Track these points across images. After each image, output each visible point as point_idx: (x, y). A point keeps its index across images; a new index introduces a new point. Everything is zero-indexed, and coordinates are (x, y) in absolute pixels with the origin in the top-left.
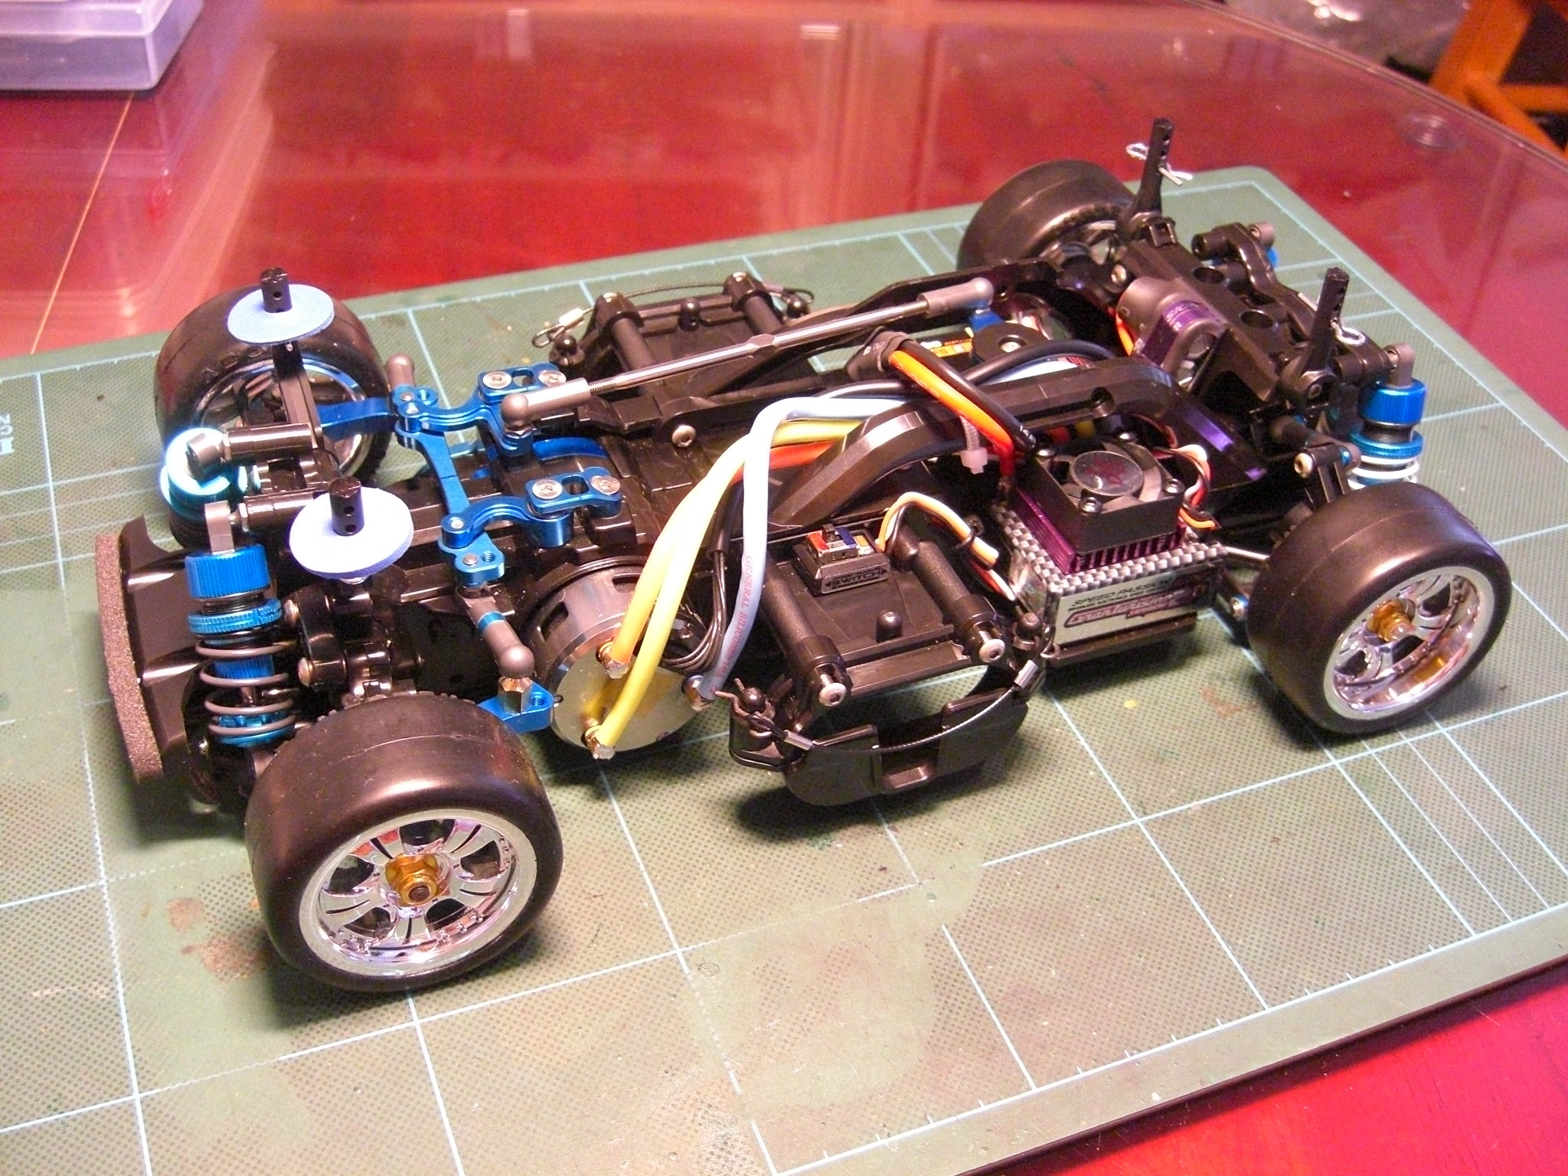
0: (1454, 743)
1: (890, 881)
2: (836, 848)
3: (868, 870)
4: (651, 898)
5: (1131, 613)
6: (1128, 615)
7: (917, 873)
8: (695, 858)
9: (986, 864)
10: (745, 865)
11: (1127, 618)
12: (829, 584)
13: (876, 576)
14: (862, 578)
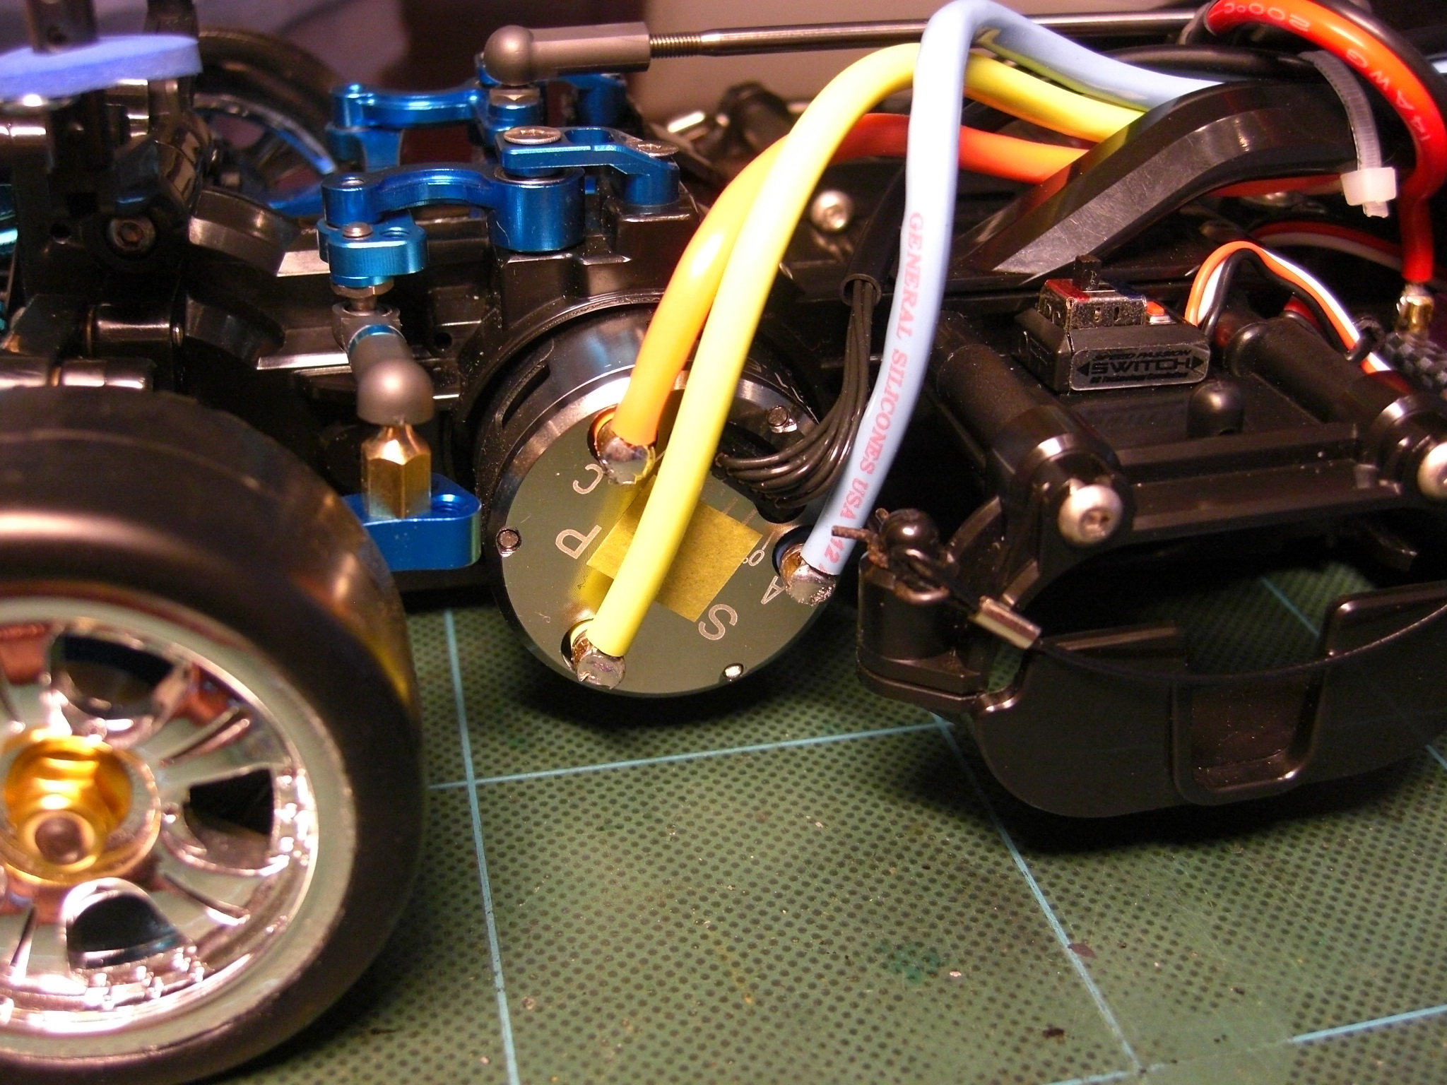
1: (1071, 1060)
2: (949, 980)
3: (1019, 1031)
4: (499, 1050)
7: (1135, 1048)
8: (623, 973)
9: (1300, 1039)
10: (733, 998)
12: (1084, 370)
13: (1181, 369)
14: (1152, 368)
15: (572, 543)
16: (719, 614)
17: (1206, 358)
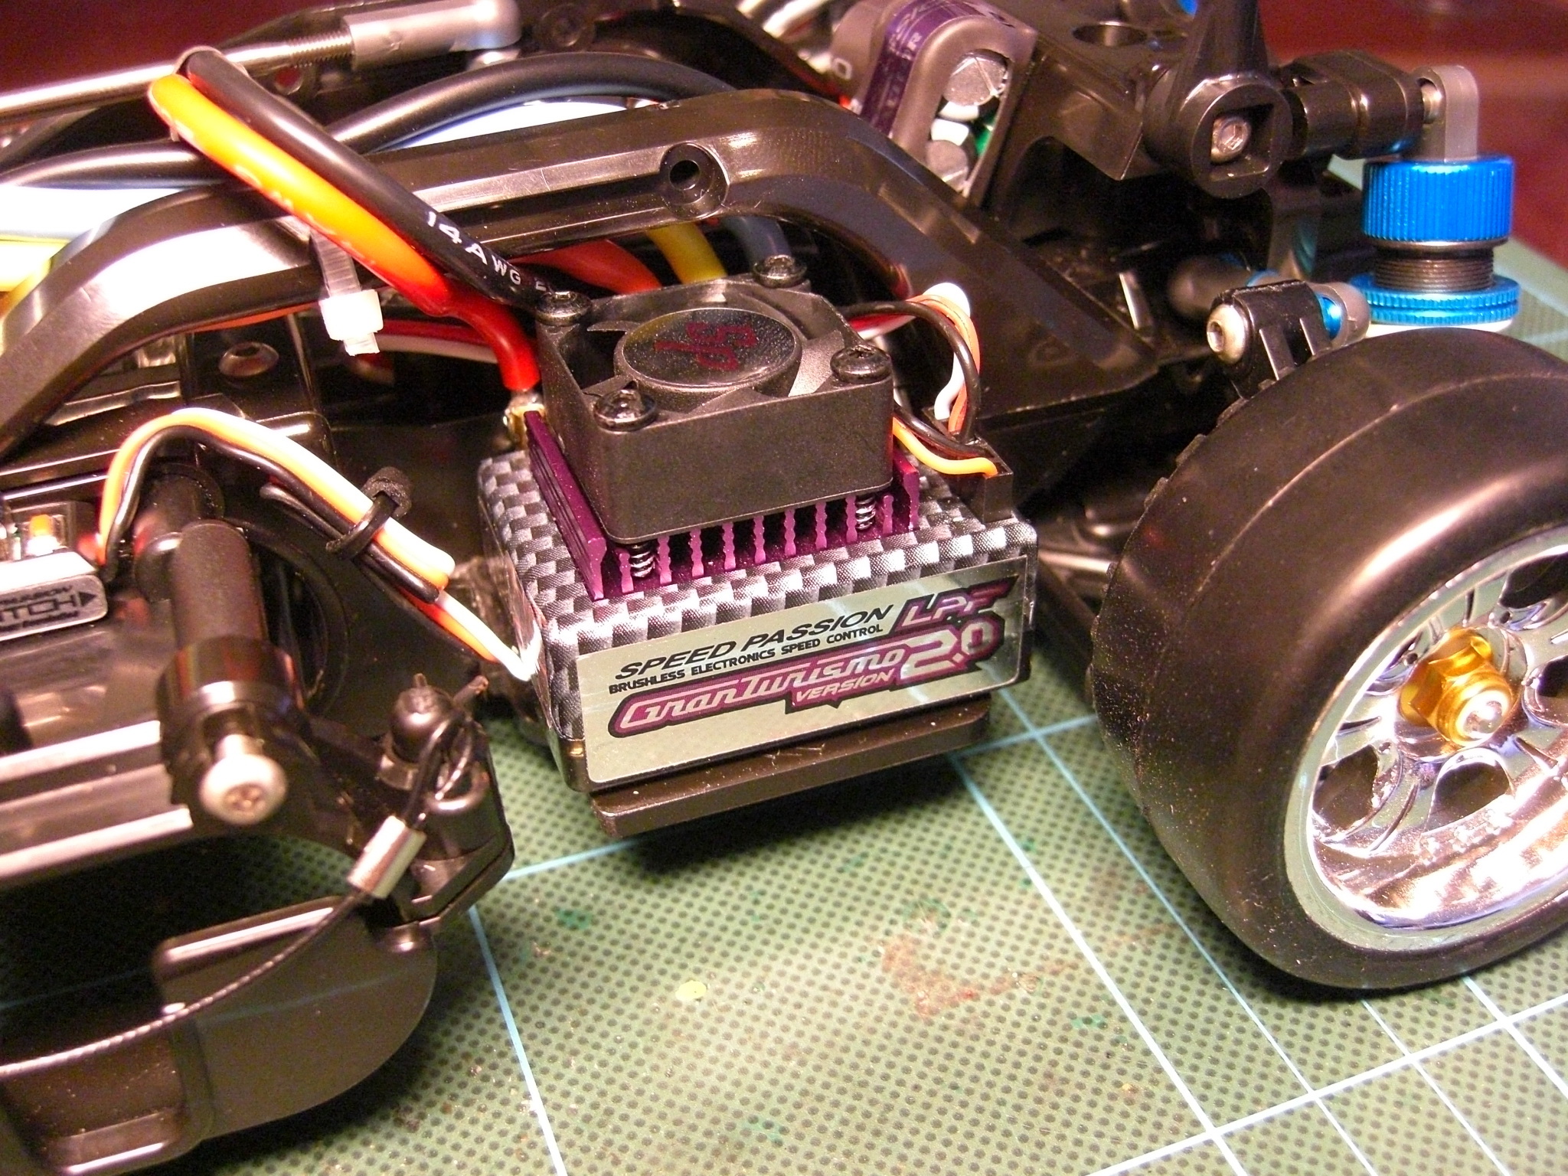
0: (1535, 1055)
5: (800, 697)
6: (792, 703)
11: (789, 709)
13: (66, 608)
14: (23, 613)
17: (98, 588)
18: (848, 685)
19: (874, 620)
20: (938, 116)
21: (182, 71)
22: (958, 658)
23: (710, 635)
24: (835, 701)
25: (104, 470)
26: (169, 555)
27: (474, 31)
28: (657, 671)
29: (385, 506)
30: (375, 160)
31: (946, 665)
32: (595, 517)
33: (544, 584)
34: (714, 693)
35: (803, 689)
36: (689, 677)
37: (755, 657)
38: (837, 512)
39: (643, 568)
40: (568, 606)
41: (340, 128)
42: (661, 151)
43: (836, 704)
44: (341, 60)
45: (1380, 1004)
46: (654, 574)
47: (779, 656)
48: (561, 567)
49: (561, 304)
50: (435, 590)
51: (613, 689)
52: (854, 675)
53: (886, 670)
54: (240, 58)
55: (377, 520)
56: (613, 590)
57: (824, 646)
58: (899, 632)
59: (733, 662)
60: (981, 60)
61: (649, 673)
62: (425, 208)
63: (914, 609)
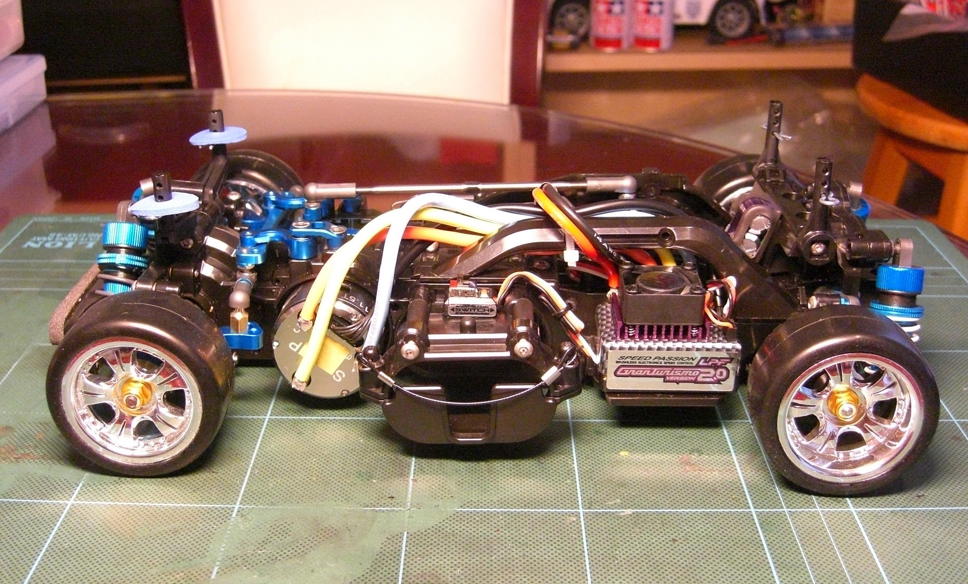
1: (391, 504)
2: (371, 482)
3: (382, 496)
5: (668, 378)
6: (665, 379)
7: (411, 504)
9: (459, 509)
11: (665, 381)
12: (453, 309)
13: (487, 312)
14: (476, 311)
15: (294, 347)
16: (339, 373)
17: (495, 309)
18: (682, 379)
19: (691, 361)
20: (747, 232)
21: (541, 188)
22: (715, 378)
23: (645, 353)
24: (678, 382)
25: (502, 283)
26: (514, 304)
27: (623, 188)
28: (629, 360)
29: (569, 307)
30: (585, 218)
31: (712, 380)
32: (621, 318)
33: (606, 333)
34: (644, 370)
35: (669, 376)
36: (637, 364)
37: (656, 363)
38: (686, 329)
39: (631, 332)
40: (610, 338)
41: (578, 209)
42: (660, 229)
43: (678, 383)
44: (583, 189)
45: (817, 497)
46: (634, 336)
47: (663, 364)
48: (611, 330)
49: (627, 264)
50: (578, 332)
51: (617, 362)
52: (683, 376)
53: (693, 377)
54: (555, 185)
55: (566, 310)
56: (622, 337)
57: (676, 365)
58: (698, 366)
59: (650, 363)
60: (763, 218)
61: (627, 360)
62: (594, 232)
63: (703, 360)
